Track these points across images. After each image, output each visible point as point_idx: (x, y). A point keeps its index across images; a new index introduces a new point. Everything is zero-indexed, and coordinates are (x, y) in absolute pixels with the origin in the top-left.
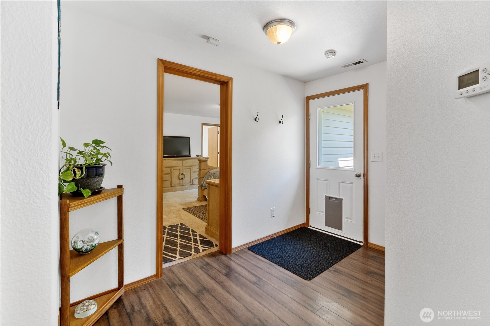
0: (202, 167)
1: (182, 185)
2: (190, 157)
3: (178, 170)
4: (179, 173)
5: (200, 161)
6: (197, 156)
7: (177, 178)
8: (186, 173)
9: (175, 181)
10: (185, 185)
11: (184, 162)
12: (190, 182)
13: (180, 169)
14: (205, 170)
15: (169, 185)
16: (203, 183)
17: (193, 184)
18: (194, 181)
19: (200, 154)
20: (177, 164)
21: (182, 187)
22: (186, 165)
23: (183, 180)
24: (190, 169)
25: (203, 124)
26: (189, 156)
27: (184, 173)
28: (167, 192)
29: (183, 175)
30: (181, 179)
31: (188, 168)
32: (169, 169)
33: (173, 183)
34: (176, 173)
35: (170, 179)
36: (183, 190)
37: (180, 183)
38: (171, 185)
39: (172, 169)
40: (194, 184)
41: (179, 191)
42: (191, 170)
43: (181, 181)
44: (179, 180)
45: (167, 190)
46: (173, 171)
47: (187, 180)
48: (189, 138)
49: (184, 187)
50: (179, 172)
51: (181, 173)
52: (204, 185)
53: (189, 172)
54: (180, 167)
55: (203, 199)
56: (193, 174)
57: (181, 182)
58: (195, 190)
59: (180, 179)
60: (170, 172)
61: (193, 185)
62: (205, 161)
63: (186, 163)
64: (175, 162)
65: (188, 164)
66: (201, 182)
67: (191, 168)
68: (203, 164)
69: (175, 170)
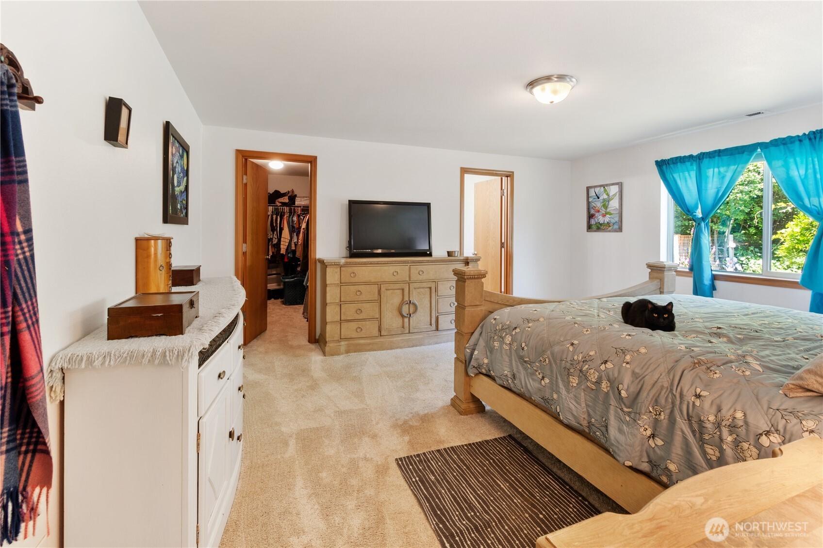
0: (469, 298)
1: (409, 333)
2: (430, 255)
3: (400, 292)
4: (401, 299)
5: (461, 277)
6: (450, 254)
7: (396, 313)
8: (420, 299)
9: (391, 320)
10: (416, 331)
11: (415, 270)
12: (431, 325)
13: (403, 290)
14: (479, 309)
15: (376, 332)
16: (472, 354)
17: (437, 329)
18: (440, 322)
19: (457, 248)
20: (395, 274)
21: (407, 337)
22: (420, 278)
23: (411, 319)
24: (430, 288)
25: (464, 171)
26: (427, 253)
27: (414, 300)
28: (369, 350)
29: (411, 306)
30: (406, 316)
31: (425, 285)
32: (375, 289)
33: (385, 325)
34: (392, 299)
35: (377, 316)
36: (413, 346)
37: (403, 327)
38: (380, 331)
39: (383, 289)
40: (440, 328)
41: (401, 348)
42: (433, 290)
43: (406, 320)
44: (400, 320)
45: (370, 344)
46: (385, 294)
47: (421, 319)
48: (428, 205)
49: (414, 337)
50: (401, 297)
51: (406, 298)
52: (473, 363)
53: (429, 296)
54: (404, 282)
55: (472, 406)
56: (437, 302)
57: (406, 325)
58: (442, 345)
59: (403, 316)
60: (376, 296)
61: (438, 333)
62: (478, 278)
63: (421, 273)
64: (392, 269)
65: (424, 277)
66: (465, 348)
67: (433, 286)
68: (470, 286)
69: (389, 292)
